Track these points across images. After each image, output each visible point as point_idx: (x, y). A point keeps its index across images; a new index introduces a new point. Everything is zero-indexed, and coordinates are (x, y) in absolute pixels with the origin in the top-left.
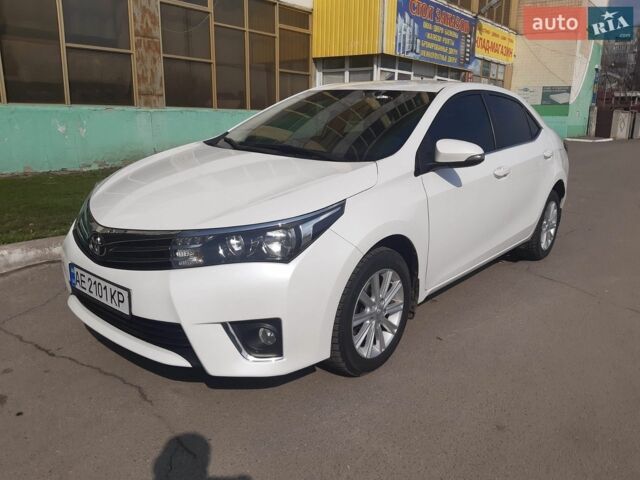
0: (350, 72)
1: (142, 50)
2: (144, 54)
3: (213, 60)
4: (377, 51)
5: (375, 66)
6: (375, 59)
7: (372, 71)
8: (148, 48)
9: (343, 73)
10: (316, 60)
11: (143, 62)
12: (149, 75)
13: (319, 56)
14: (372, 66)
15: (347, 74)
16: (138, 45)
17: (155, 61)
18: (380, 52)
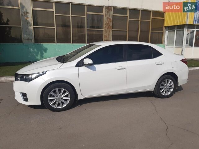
0: (177, 31)
1: (106, 29)
2: (107, 30)
3: (128, 30)
4: (185, 23)
5: (185, 28)
6: (185, 26)
7: (184, 30)
8: (108, 28)
9: (174, 31)
10: (166, 27)
11: (106, 32)
12: (108, 35)
13: (167, 26)
14: (184, 28)
15: (176, 31)
16: (105, 27)
17: (110, 31)
18: (186, 24)
